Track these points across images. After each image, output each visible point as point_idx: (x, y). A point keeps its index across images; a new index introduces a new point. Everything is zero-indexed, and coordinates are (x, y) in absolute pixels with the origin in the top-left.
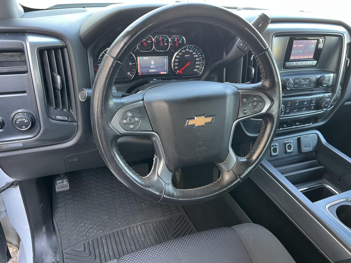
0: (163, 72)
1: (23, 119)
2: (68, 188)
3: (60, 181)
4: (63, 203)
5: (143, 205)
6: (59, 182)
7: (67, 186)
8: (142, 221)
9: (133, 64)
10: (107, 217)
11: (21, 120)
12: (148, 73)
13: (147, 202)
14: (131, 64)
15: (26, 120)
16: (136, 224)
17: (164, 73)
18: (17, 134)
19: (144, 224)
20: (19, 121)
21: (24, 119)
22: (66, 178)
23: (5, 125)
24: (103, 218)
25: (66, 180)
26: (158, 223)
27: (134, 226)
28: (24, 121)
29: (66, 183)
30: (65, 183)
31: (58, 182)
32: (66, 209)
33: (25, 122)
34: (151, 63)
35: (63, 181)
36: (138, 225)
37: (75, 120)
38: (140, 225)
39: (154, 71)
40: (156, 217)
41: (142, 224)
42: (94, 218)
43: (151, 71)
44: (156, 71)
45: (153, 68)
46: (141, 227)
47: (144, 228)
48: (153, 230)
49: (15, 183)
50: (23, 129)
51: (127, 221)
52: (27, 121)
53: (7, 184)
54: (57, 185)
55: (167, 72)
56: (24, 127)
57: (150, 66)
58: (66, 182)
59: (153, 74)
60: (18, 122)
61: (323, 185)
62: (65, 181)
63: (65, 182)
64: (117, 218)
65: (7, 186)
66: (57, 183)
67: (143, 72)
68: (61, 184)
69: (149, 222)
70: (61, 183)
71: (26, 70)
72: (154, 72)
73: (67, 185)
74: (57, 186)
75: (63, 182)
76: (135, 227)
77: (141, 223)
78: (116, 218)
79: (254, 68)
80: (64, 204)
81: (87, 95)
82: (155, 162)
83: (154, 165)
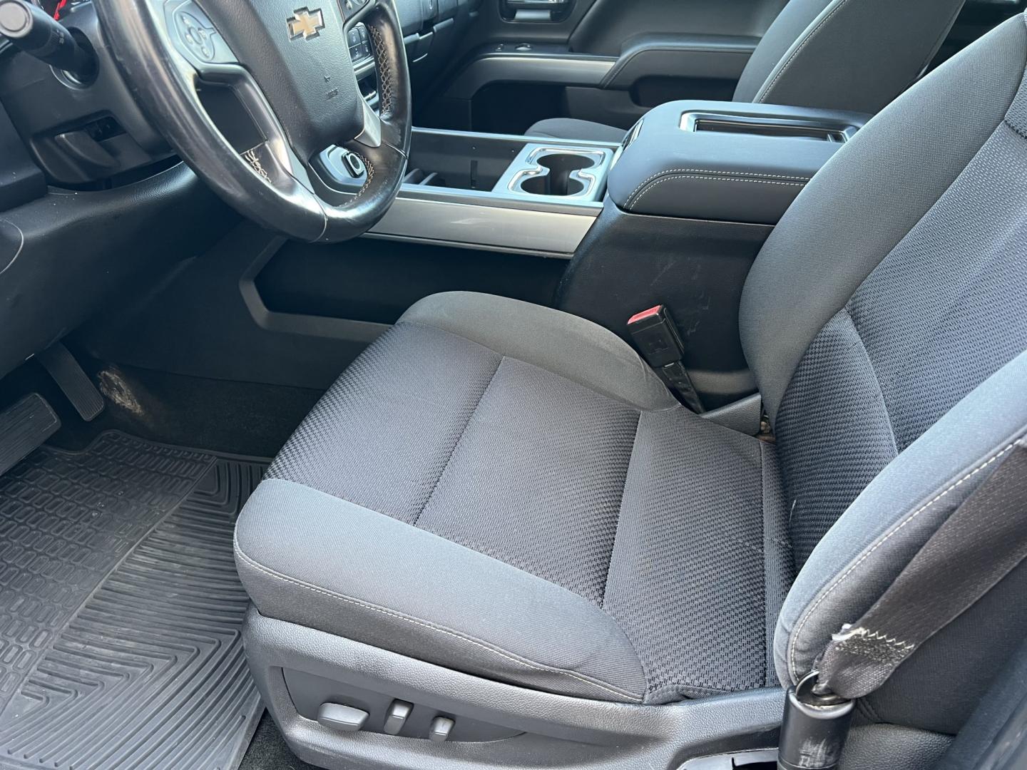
5: (94, 514)
8: (132, 544)
13: (99, 503)
16: (123, 559)
19: (143, 544)
24: (13, 611)
26: (176, 519)
27: (123, 564)
38: (136, 552)
40: (158, 514)
41: (139, 547)
46: (144, 554)
47: (151, 549)
51: (92, 568)
64: (54, 582)
69: (154, 532)
76: (126, 563)
77: (133, 548)
81: (31, 16)
82: (257, 159)
83: (260, 168)
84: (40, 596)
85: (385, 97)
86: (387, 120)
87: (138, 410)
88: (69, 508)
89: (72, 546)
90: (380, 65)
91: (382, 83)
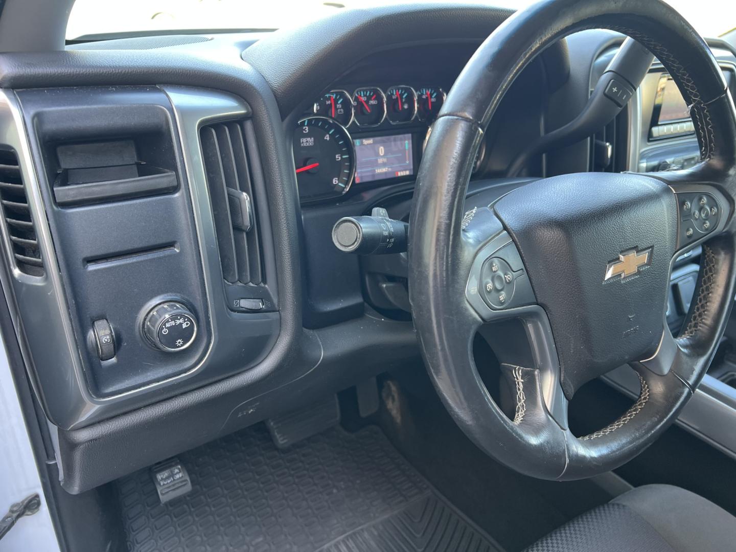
0: (403, 171)
1: (179, 319)
2: (188, 488)
3: (165, 474)
4: (147, 529)
5: (335, 491)
6: (162, 476)
7: (184, 483)
8: (344, 532)
9: (344, 157)
10: (261, 539)
11: (174, 324)
12: (374, 176)
13: (342, 483)
14: (340, 158)
15: (185, 321)
16: (333, 542)
17: (405, 174)
18: (150, 366)
19: (351, 536)
20: (167, 328)
21: (181, 321)
22: (176, 464)
23: (121, 345)
24: (254, 543)
25: (179, 469)
26: (381, 527)
27: (331, 547)
28: (181, 324)
29: (181, 475)
30: (178, 476)
31: (159, 477)
32: (156, 541)
33: (184, 327)
34: (379, 153)
35: (172, 472)
36: (338, 542)
37: (274, 306)
38: (343, 541)
39: (384, 170)
40: (372, 515)
41: (347, 538)
42: (231, 548)
43: (378, 171)
44: (390, 169)
45: (384, 165)
46: (347, 547)
47: (354, 545)
48: (378, 546)
49: (33, 502)
50: (179, 347)
51: (312, 538)
52: (187, 324)
53: (15, 509)
54: (160, 484)
55: (410, 170)
56: (179, 343)
57: (377, 160)
58: (179, 474)
59: (383, 177)
60: (165, 331)
61: (733, 375)
62: (177, 471)
63: (177, 473)
64: (286, 536)
65: (15, 515)
66: (159, 480)
67: (364, 175)
68: (169, 481)
69: (362, 530)
70: (168, 478)
71: (175, 184)
72: (386, 173)
73: (186, 480)
74: (161, 488)
75: (172, 475)
76: (333, 548)
77: (343, 536)
78: (283, 537)
79: (611, 144)
80: (149, 530)
81: (361, 233)
82: (522, 381)
83: (521, 389)
84: (273, 543)
85: (694, 320)
86: (685, 347)
87: (398, 420)
88: (323, 477)
89: (310, 511)
90: (702, 286)
91: (697, 304)
